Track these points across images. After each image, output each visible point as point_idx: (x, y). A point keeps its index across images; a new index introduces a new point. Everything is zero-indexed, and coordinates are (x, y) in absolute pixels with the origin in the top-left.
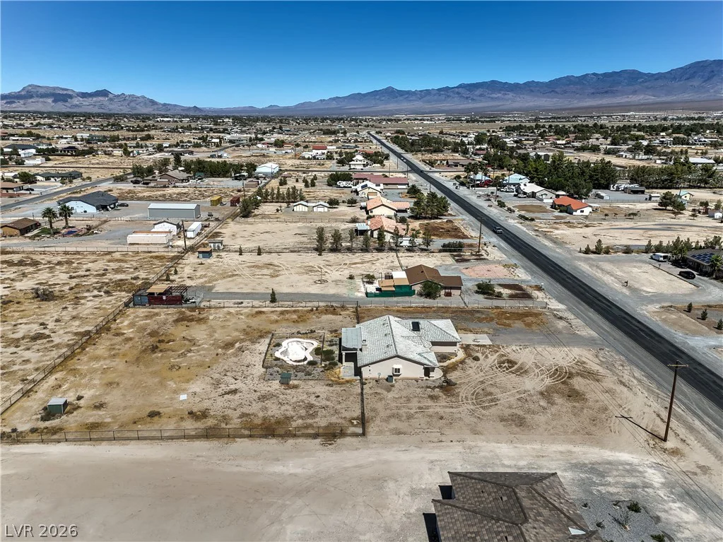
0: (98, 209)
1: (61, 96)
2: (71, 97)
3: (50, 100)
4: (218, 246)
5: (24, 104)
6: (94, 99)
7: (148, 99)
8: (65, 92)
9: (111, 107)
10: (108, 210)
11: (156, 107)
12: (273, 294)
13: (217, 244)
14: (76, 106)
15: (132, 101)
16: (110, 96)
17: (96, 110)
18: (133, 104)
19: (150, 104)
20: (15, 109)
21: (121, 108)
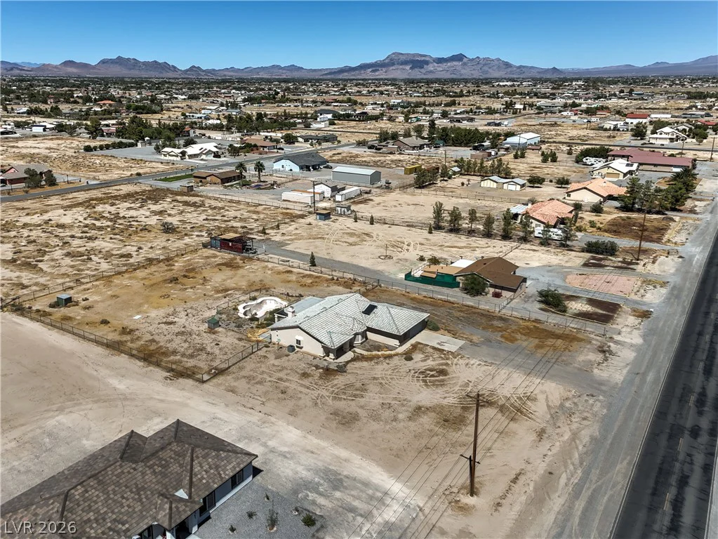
0: (301, 168)
1: (418, 62)
2: (427, 63)
3: (408, 67)
4: (344, 211)
5: (386, 72)
6: (449, 64)
7: (503, 61)
8: (423, 58)
9: (463, 71)
10: (310, 170)
11: (509, 70)
12: (313, 258)
13: (343, 209)
14: (431, 72)
15: (485, 65)
16: (465, 60)
17: (447, 76)
18: (486, 68)
19: (504, 67)
20: (377, 77)
21: (472, 72)
